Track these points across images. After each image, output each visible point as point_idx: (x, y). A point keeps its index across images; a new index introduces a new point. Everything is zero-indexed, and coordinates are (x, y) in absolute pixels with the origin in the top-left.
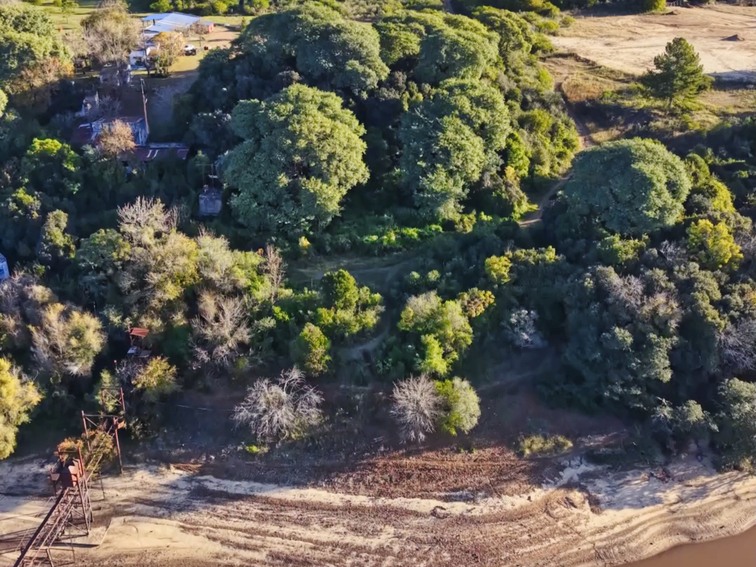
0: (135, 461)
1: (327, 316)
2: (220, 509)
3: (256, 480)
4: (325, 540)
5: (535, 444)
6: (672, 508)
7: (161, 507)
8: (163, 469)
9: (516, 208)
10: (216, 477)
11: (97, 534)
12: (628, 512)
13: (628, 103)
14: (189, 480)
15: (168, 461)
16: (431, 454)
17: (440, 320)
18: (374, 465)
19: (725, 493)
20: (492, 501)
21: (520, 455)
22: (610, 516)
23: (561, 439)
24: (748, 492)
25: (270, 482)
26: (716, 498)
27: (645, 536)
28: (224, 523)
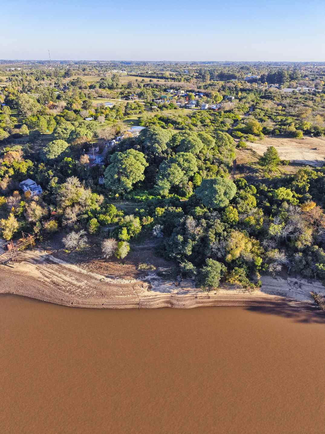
0: (38, 248)
1: (102, 217)
2: (48, 265)
3: (62, 260)
4: (67, 280)
5: (143, 266)
6: (173, 295)
7: (36, 261)
8: (43, 251)
9: (187, 195)
10: (54, 256)
11: (16, 265)
12: (158, 293)
13: (254, 166)
14: (47, 256)
15: (45, 249)
16: (112, 263)
17: (131, 224)
18: (94, 263)
19: (193, 295)
20: (119, 280)
21: (137, 269)
22: (152, 293)
23: (152, 266)
24: (201, 296)
25: (65, 261)
26: (189, 296)
27: (158, 302)
28: (47, 269)
